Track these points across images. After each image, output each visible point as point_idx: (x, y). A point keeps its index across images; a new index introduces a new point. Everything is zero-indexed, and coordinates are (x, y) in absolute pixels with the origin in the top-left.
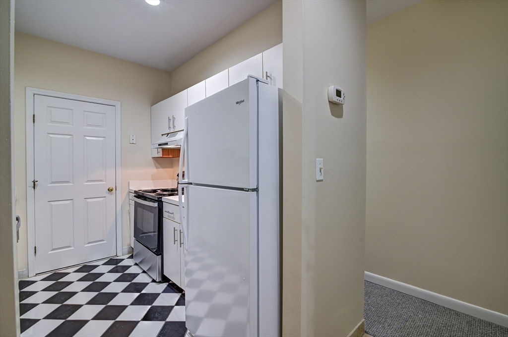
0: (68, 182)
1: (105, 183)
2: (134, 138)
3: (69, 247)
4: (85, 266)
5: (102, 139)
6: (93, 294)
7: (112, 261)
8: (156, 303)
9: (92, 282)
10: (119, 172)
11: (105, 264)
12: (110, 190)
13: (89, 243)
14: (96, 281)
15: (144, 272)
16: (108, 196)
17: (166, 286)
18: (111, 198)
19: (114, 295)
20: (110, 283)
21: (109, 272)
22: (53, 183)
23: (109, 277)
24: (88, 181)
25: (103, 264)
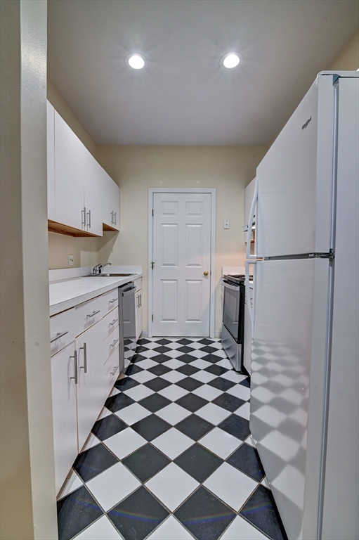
0: (174, 265)
1: (201, 267)
2: (228, 223)
3: (174, 320)
4: (184, 339)
5: (200, 226)
7: (205, 341)
8: (230, 391)
9: (185, 354)
10: (213, 257)
12: (206, 274)
13: (188, 320)
14: (187, 354)
15: (228, 358)
16: (204, 279)
17: (245, 378)
18: (206, 281)
19: (197, 370)
20: (197, 359)
21: (199, 349)
22: (164, 265)
23: (198, 354)
24: (189, 265)
25: (198, 342)
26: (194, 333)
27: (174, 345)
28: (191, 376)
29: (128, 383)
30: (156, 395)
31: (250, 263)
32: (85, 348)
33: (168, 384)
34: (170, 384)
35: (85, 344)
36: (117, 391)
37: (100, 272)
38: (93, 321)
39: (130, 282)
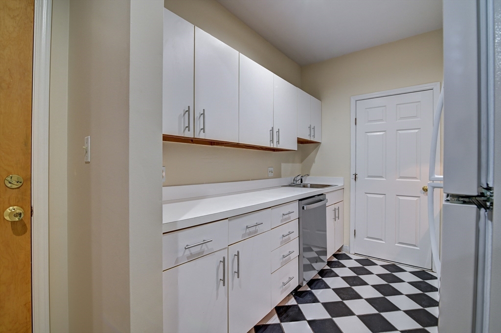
0: (381, 177)
1: (419, 180)
4: (394, 265)
5: (417, 131)
6: (378, 295)
7: (423, 274)
9: (387, 283)
11: (413, 273)
12: (425, 190)
13: (400, 243)
14: (390, 284)
16: (423, 196)
18: (426, 198)
19: (395, 308)
20: (402, 294)
21: (409, 283)
22: (369, 177)
23: (405, 288)
24: (401, 177)
25: (410, 272)
26: (410, 261)
27: (377, 270)
28: (383, 314)
29: (308, 297)
30: (331, 321)
31: (434, 187)
32: (238, 255)
33: (350, 313)
34: (352, 314)
35: (238, 252)
36: (293, 302)
37: (302, 182)
38: (256, 231)
39: (322, 194)
